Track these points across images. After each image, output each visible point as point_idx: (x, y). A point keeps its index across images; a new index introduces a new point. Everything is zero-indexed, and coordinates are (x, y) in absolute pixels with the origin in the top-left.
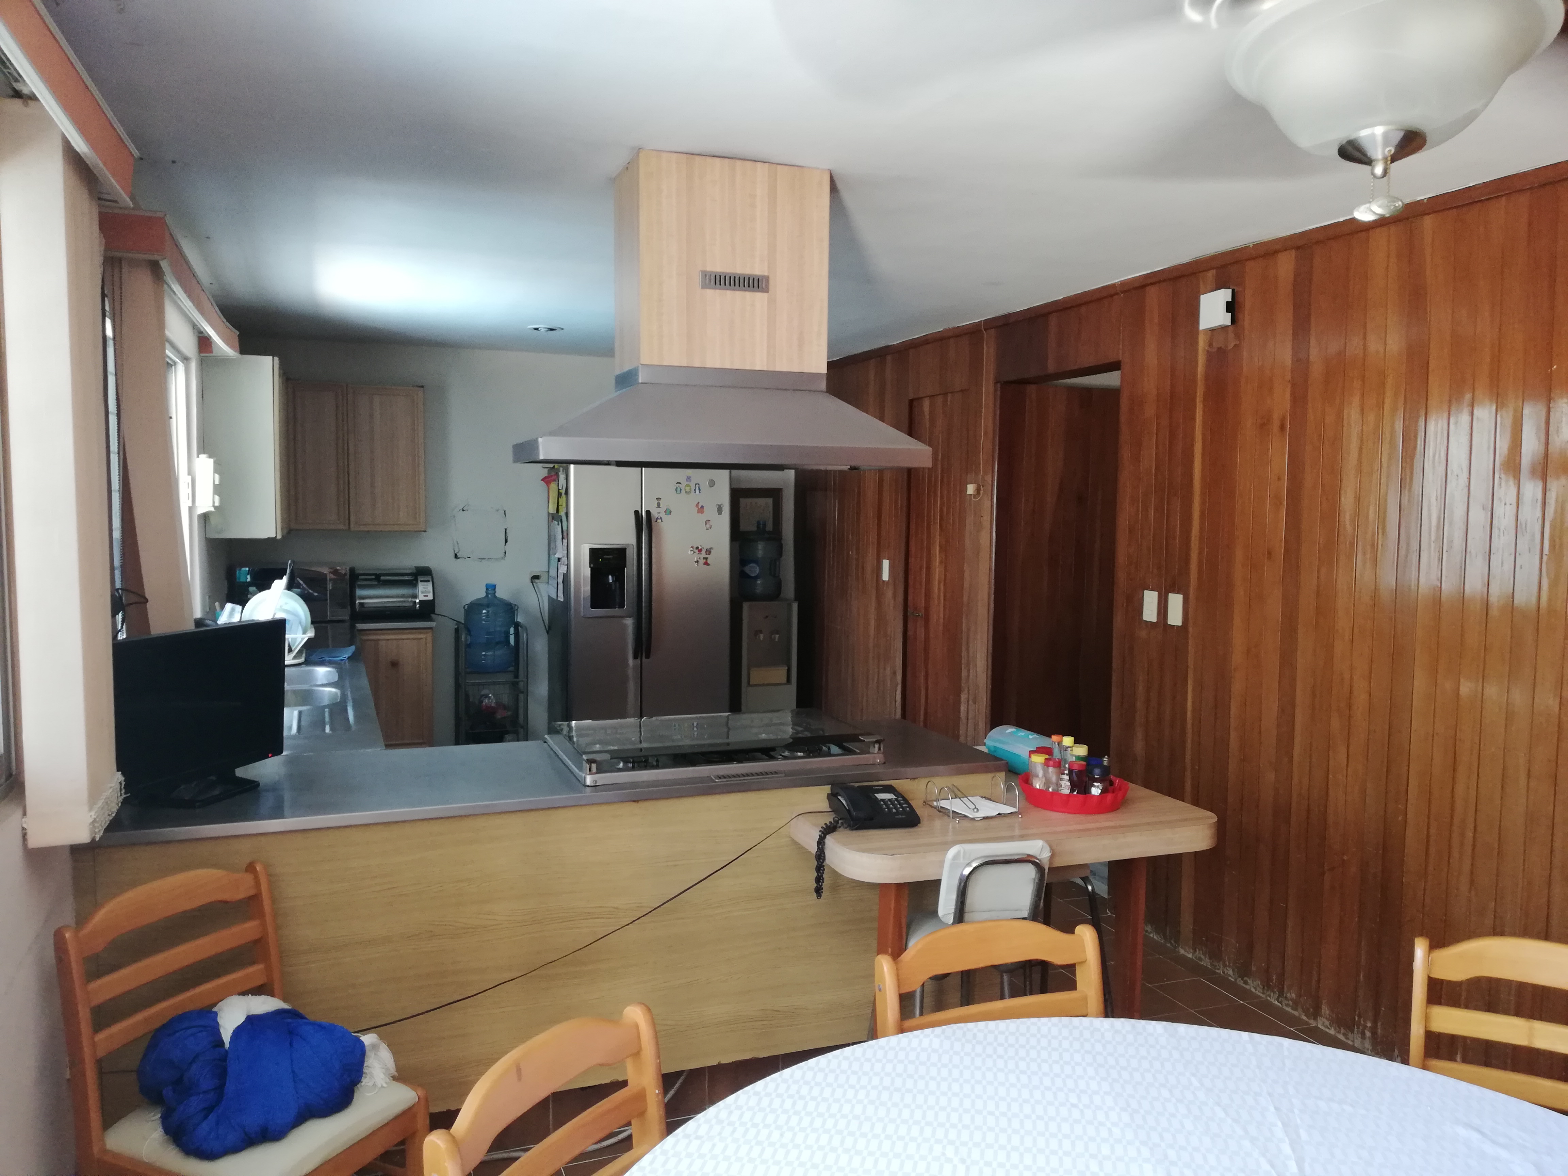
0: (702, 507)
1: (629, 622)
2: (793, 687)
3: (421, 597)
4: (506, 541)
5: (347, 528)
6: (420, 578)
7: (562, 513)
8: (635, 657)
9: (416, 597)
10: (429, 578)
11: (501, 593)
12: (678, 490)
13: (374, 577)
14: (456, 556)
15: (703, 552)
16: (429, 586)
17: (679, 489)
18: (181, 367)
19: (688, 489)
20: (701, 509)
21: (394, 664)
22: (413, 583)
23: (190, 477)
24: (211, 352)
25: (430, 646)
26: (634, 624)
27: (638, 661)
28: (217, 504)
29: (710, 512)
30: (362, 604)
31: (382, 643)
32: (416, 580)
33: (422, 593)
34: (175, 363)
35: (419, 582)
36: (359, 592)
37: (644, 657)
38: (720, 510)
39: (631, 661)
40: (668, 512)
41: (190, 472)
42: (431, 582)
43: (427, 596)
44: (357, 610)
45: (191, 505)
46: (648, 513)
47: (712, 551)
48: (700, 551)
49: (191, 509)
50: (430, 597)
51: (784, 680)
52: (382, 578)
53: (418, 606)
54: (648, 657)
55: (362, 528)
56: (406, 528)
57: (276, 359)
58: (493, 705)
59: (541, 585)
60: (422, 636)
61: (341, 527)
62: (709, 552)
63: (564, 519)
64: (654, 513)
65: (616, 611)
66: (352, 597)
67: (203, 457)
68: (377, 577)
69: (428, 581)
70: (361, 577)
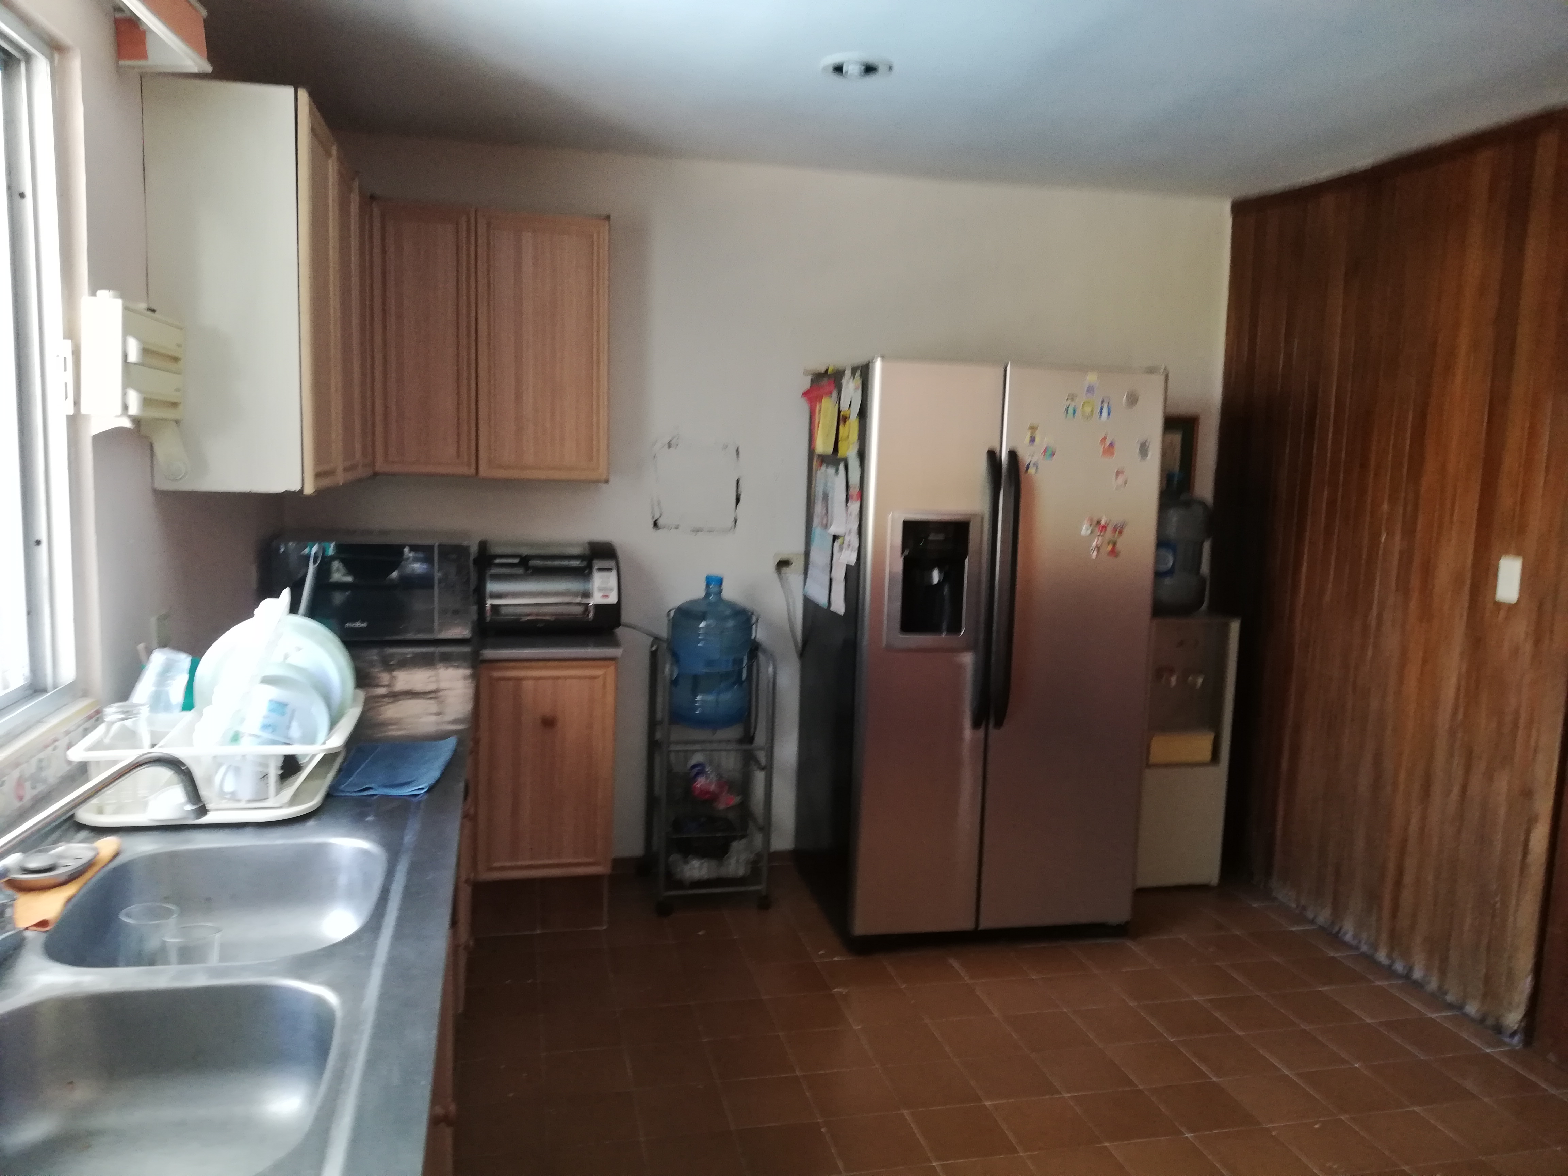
0: (1111, 445)
1: (968, 659)
2: (1222, 771)
3: (597, 599)
4: (738, 500)
5: (473, 471)
6: (597, 564)
7: (849, 450)
8: (976, 724)
9: (587, 595)
10: (611, 564)
11: (730, 593)
12: (1070, 412)
13: (516, 561)
14: (655, 524)
15: (1109, 532)
16: (611, 579)
17: (1071, 410)
18: (42, 67)
19: (1088, 410)
20: (1110, 449)
21: (549, 723)
22: (584, 572)
23: (69, 343)
24: (144, 56)
25: (610, 687)
26: (976, 663)
27: (981, 733)
28: (134, 410)
29: (1127, 452)
30: (495, 608)
31: (528, 685)
32: (590, 567)
33: (600, 590)
34: (28, 57)
35: (595, 570)
36: (492, 587)
37: (991, 726)
38: (1144, 450)
39: (968, 733)
40: (1049, 453)
41: (71, 332)
42: (614, 574)
43: (606, 596)
44: (488, 619)
45: (71, 412)
46: (1013, 454)
47: (1126, 531)
48: (1104, 528)
49: (74, 422)
50: (613, 599)
51: (1207, 755)
52: (533, 563)
53: (591, 615)
54: (999, 724)
55: (501, 474)
56: (575, 475)
57: (304, 95)
58: (713, 788)
59: (794, 575)
60: (599, 672)
61: (463, 470)
62: (1119, 530)
63: (854, 464)
64: (1026, 456)
65: (943, 638)
66: (480, 595)
67: (104, 295)
68: (524, 561)
69: (610, 570)
70: (498, 561)
